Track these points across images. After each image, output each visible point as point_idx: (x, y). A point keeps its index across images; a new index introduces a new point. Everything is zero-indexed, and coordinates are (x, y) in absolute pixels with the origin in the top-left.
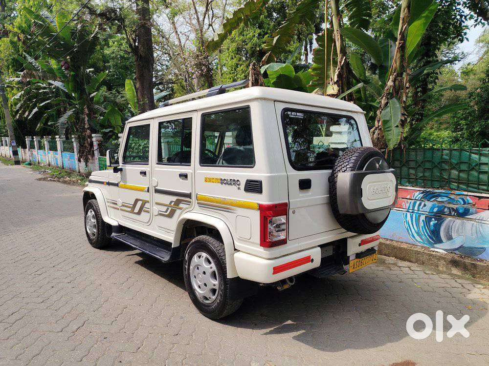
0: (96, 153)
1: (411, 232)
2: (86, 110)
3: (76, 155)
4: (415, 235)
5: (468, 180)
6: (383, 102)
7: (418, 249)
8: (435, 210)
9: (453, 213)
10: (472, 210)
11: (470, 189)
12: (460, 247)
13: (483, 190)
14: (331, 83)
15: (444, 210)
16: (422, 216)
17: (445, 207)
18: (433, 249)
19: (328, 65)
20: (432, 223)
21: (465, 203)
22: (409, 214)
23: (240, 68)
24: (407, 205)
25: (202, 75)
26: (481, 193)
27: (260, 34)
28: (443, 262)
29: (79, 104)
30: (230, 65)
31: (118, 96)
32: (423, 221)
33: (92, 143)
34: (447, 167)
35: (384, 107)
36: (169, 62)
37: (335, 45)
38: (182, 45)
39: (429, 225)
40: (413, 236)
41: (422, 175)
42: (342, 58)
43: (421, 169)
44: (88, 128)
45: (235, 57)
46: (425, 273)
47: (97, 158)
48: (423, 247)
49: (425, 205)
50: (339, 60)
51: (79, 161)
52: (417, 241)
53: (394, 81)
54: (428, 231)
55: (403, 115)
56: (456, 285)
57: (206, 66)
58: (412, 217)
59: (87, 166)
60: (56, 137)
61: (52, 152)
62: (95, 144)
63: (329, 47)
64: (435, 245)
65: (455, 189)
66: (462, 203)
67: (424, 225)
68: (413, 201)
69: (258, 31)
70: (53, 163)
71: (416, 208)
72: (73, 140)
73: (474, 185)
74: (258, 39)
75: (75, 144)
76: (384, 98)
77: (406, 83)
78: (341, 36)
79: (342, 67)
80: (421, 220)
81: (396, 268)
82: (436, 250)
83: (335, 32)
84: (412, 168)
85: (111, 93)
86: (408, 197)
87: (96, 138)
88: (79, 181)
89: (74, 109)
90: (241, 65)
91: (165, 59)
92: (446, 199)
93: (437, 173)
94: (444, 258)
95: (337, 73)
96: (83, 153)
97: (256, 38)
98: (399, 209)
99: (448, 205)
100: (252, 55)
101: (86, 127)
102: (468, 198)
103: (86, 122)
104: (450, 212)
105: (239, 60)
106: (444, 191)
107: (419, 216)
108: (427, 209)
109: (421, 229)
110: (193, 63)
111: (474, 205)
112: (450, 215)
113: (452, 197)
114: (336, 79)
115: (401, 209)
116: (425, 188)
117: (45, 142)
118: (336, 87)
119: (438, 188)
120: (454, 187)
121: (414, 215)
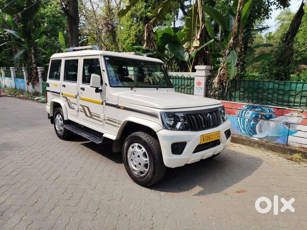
0: (40, 80)
1: (240, 128)
2: (33, 51)
3: (26, 80)
4: (242, 130)
5: (272, 99)
6: (227, 52)
7: (244, 138)
8: (254, 116)
9: (263, 117)
10: (274, 116)
11: (273, 104)
12: (266, 137)
13: (280, 104)
14: (196, 39)
15: (258, 115)
16: (246, 119)
17: (259, 114)
18: (252, 138)
19: (194, 28)
20: (251, 123)
21: (270, 111)
22: (239, 118)
23: (133, 28)
24: (238, 113)
25: (108, 30)
26: (279, 106)
27: (146, 6)
28: (257, 144)
29: (27, 46)
30: (127, 25)
31: (55, 42)
32: (247, 122)
33: (37, 73)
34: (261, 91)
35: (228, 55)
36: (85, 21)
37: (198, 16)
38: (95, 10)
39: (250, 124)
40: (241, 131)
41: (247, 96)
42: (202, 25)
43: (247, 92)
44: (34, 63)
45: (130, 20)
46: (248, 149)
47: (41, 83)
48: (246, 137)
49: (248, 113)
50: (201, 26)
51: (28, 84)
52: (243, 133)
53: (234, 40)
54: (249, 127)
55: (238, 60)
56: (265, 155)
57: (111, 25)
58: (240, 120)
59: (34, 88)
60: (10, 68)
61: (7, 78)
62: (40, 73)
63: (195, 17)
64: (253, 136)
65: (265, 104)
66: (269, 112)
67: (247, 124)
68: (241, 111)
69: (145, 4)
70: (8, 86)
71: (243, 115)
72: (23, 70)
73: (275, 102)
74: (145, 9)
75: (24, 73)
76: (228, 49)
77: (240, 41)
78: (202, 11)
79: (202, 30)
80: (246, 122)
81: (233, 147)
82: (253, 138)
83: (199, 8)
84: (242, 92)
85: (51, 40)
86: (239, 108)
87: (40, 69)
88: (30, 97)
89: (24, 50)
90: (133, 26)
91: (82, 19)
92: (260, 109)
93: (255, 94)
94: (257, 143)
95: (199, 34)
96: (31, 79)
97: (143, 9)
98: (233, 115)
99: (261, 113)
100: (141, 19)
101: (33, 62)
102: (272, 109)
103: (33, 58)
104: (262, 117)
105: (133, 22)
106: (259, 105)
107: (245, 119)
108: (249, 115)
109: (245, 127)
110: (103, 23)
111: (275, 113)
112: (261, 118)
113: (264, 108)
114: (198, 37)
115: (234, 115)
116: (248, 103)
117: (2, 71)
118: (198, 42)
119: (256, 103)
120: (264, 103)
121: (242, 119)
